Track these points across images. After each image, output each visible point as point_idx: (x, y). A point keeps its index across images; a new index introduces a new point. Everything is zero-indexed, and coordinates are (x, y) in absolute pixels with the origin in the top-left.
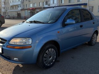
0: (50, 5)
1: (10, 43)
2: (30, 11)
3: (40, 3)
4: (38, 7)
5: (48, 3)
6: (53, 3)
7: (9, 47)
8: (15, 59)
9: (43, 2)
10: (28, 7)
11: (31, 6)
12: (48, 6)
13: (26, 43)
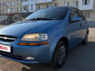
0: (28, 11)
1: (22, 40)
2: (8, 16)
3: (18, 8)
4: (17, 12)
5: (27, 9)
6: (32, 9)
7: (21, 44)
8: (28, 58)
9: (22, 8)
10: (5, 13)
11: (9, 11)
12: (27, 12)
13: (40, 39)
